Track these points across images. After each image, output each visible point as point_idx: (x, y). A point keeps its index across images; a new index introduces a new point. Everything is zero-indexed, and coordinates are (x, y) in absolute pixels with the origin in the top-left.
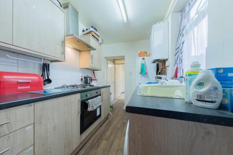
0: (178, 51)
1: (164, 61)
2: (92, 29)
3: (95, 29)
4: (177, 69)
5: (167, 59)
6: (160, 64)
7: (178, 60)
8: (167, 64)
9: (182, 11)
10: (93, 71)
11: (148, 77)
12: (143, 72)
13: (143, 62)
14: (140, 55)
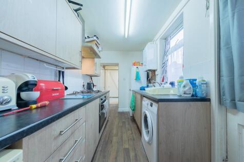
0: (164, 65)
1: (154, 71)
2: (95, 38)
3: (97, 38)
4: (163, 77)
5: (156, 70)
6: (150, 73)
7: (164, 71)
8: (156, 73)
9: (166, 39)
10: (91, 76)
11: (141, 82)
12: (138, 78)
13: (138, 71)
14: (134, 64)
